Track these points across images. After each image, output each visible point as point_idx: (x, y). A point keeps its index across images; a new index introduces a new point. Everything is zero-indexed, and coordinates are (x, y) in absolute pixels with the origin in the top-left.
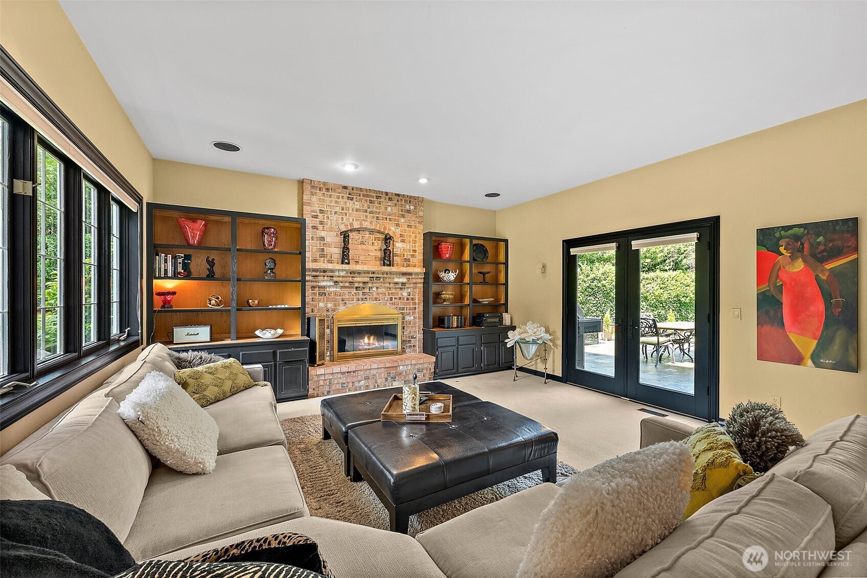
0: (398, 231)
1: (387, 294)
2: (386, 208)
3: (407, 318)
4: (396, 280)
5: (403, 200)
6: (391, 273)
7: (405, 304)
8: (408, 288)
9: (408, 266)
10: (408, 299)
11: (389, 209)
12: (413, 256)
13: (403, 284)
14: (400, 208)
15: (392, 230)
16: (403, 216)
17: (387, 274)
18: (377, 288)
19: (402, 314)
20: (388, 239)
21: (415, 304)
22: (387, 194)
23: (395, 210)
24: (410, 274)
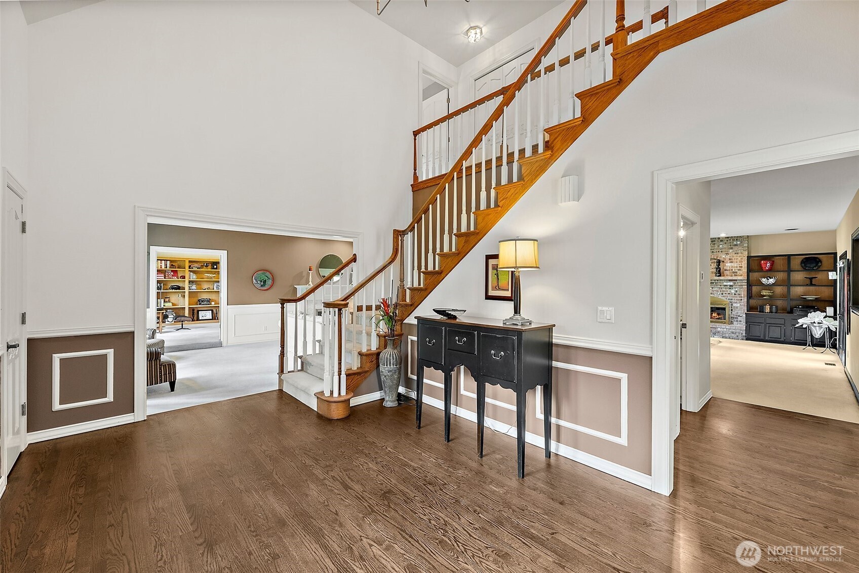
0: (728, 257)
1: (719, 291)
2: (719, 246)
3: (735, 305)
4: (725, 284)
5: (732, 240)
6: (720, 280)
7: (734, 297)
8: (735, 288)
9: (736, 275)
10: (735, 294)
11: (721, 246)
12: (739, 270)
13: (730, 286)
14: (729, 244)
15: (722, 256)
16: (732, 248)
17: (718, 281)
18: (712, 288)
19: (731, 302)
20: (719, 262)
21: (742, 297)
22: (719, 238)
23: (725, 246)
24: (736, 280)
